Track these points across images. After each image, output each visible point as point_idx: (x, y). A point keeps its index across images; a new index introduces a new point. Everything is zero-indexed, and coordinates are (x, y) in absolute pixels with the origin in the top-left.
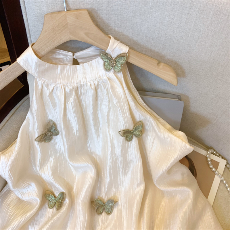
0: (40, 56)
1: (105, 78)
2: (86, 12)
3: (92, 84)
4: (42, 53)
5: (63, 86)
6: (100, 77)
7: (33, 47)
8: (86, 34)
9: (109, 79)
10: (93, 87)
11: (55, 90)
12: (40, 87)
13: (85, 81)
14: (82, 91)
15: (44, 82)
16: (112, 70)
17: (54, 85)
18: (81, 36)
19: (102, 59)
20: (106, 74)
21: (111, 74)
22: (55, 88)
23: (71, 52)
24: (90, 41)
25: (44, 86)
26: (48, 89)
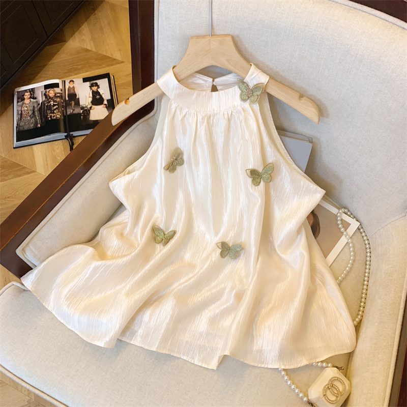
0: (179, 79)
1: (240, 108)
2: (230, 39)
3: (226, 113)
4: (182, 76)
5: (195, 113)
6: (235, 106)
7: (174, 69)
8: (228, 61)
9: (243, 110)
10: (226, 117)
11: (187, 115)
12: (174, 110)
13: (219, 110)
14: (214, 121)
15: (178, 106)
16: (248, 101)
17: (187, 110)
18: (223, 62)
19: (240, 88)
20: (241, 104)
21: (247, 105)
22: (188, 113)
23: (211, 78)
24: (230, 67)
25: (178, 110)
26: (180, 114)
